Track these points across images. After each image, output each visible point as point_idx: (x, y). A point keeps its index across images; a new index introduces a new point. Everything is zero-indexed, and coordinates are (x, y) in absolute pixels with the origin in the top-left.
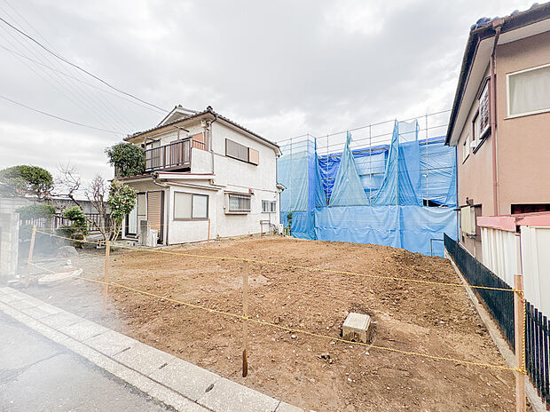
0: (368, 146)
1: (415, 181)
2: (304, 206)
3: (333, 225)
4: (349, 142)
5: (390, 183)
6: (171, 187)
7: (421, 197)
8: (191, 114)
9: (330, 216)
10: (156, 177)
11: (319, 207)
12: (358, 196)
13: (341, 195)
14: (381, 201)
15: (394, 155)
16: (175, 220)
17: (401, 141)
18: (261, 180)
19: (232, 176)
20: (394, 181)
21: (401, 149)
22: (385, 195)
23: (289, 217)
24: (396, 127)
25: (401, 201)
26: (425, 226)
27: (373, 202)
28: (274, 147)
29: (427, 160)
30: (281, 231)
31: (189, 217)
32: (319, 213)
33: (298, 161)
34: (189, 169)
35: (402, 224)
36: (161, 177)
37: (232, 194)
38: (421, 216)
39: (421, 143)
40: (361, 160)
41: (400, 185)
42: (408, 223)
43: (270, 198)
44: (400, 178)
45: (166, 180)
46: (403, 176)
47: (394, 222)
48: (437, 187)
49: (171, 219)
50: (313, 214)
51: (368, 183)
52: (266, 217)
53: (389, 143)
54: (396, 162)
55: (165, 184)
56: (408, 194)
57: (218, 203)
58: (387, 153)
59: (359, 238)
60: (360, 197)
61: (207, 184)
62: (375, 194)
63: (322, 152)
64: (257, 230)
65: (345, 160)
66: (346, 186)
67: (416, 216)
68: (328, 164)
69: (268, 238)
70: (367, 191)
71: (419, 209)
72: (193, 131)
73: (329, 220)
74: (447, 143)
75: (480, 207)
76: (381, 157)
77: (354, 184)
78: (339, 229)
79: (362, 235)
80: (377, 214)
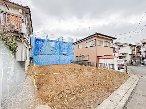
1: (62, 50)
3: (41, 60)
9: (40, 57)
12: (50, 52)
14: (55, 54)
20: (58, 49)
22: (56, 52)
23: (32, 58)
26: (63, 59)
27: (53, 54)
32: (36, 56)
38: (63, 57)
39: (63, 42)
42: (60, 59)
47: (58, 59)
51: (51, 49)
54: (59, 45)
66: (46, 49)
70: (52, 51)
73: (40, 59)
74: (72, 44)
75: (88, 56)
76: (55, 43)
77: (49, 49)
78: (43, 61)
79: (51, 62)
80: (54, 57)
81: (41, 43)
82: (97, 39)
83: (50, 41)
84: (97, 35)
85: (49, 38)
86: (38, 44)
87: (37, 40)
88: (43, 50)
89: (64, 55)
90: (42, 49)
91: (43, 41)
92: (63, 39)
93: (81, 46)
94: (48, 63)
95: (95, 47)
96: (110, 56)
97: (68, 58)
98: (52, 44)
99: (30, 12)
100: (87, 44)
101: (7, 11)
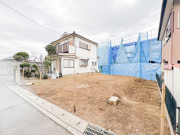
0: (129, 42)
1: (146, 54)
2: (107, 64)
3: (116, 69)
4: (122, 41)
5: (137, 55)
6: (63, 58)
7: (148, 60)
8: (69, 34)
9: (115, 67)
10: (58, 54)
11: (112, 64)
13: (119, 59)
15: (139, 45)
16: (64, 68)
17: (141, 40)
18: (92, 55)
19: (82, 54)
21: (141, 43)
23: (101, 67)
24: (139, 35)
25: (141, 61)
27: (130, 62)
28: (96, 44)
29: (151, 47)
30: (98, 71)
31: (68, 67)
33: (105, 48)
34: (68, 52)
35: (141, 69)
36: (59, 54)
37: (82, 60)
38: (148, 66)
39: (149, 41)
40: (126, 47)
41: (140, 56)
42: (143, 69)
43: (95, 61)
44: (141, 53)
45: (61, 55)
46: (142, 52)
47: (138, 68)
48: (154, 56)
49: (63, 67)
50: (109, 66)
51: (129, 55)
52: (93, 67)
53: (137, 41)
54: (139, 47)
55: (61, 57)
56: (143, 59)
57: (77, 63)
58: (136, 44)
59: (125, 74)
60: (126, 60)
61: (74, 57)
62: (131, 59)
63: (113, 45)
64: (90, 71)
65: (121, 48)
66: (121, 56)
67: (146, 66)
68: (115, 49)
69: (94, 74)
70: (128, 58)
71: (147, 64)
72: (70, 40)
74: (158, 40)
75: (168, 62)
76: (134, 46)
77: (124, 56)
78: (118, 71)
79: (126, 73)
80: (132, 66)
81: (117, 51)
98: (132, 48)
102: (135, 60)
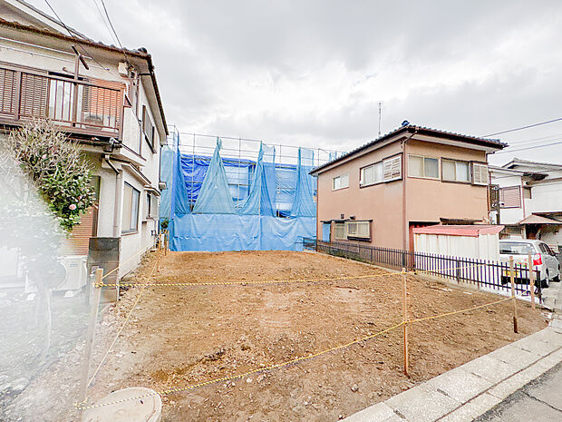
0: (238, 158)
1: (271, 197)
3: (197, 233)
4: (219, 148)
7: (275, 209)
9: (194, 223)
11: (179, 213)
12: (226, 204)
13: (208, 201)
14: (247, 211)
15: (259, 171)
20: (258, 195)
21: (265, 167)
22: (251, 206)
26: (275, 232)
27: (240, 212)
32: (179, 220)
35: (262, 232)
38: (275, 225)
39: (276, 166)
40: (228, 169)
47: (257, 230)
51: (233, 192)
53: (256, 160)
56: (266, 205)
58: (250, 167)
59: (226, 246)
60: (227, 206)
66: (215, 193)
67: (271, 224)
68: (190, 165)
70: (235, 200)
71: (273, 219)
73: (193, 228)
74: (311, 173)
75: (371, 221)
76: (246, 170)
77: (223, 193)
78: (204, 238)
79: (230, 243)
80: (243, 222)
81: (197, 172)
82: (410, 151)
83: (227, 162)
84: (408, 135)
85: (223, 154)
86: (186, 174)
87: (184, 162)
88: (203, 195)
89: (281, 214)
90: (199, 193)
91: (202, 163)
92: (278, 153)
93: (342, 180)
94: (221, 245)
95: (401, 184)
96: (472, 223)
97: (295, 227)
98: (237, 175)
99: (151, 68)
100: (369, 171)
101: (83, 71)
102: (253, 208)
